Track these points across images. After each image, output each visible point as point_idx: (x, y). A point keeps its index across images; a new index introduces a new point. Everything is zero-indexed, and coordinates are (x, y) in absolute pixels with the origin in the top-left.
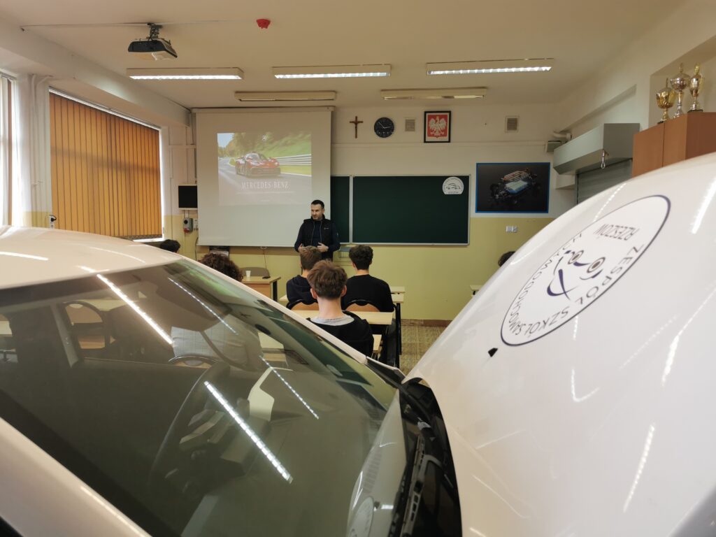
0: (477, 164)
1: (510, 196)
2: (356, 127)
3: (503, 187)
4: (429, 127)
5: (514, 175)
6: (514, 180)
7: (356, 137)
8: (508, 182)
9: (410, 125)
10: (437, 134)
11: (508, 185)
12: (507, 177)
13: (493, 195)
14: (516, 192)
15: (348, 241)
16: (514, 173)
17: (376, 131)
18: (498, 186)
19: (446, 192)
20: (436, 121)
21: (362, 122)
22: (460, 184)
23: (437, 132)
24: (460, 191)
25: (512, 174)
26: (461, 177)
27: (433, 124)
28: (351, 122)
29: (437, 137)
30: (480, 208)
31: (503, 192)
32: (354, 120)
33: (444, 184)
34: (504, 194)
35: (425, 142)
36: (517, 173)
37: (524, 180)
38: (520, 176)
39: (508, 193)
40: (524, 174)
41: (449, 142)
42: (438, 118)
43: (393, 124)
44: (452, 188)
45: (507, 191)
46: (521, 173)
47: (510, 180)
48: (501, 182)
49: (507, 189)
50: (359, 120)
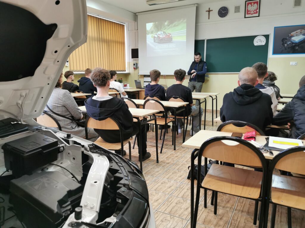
0: (275, 27)
1: (294, 45)
2: (209, 14)
3: (290, 40)
4: (247, 10)
5: (297, 32)
6: (297, 35)
7: (209, 19)
8: (292, 36)
9: (237, 9)
10: (252, 12)
11: (293, 38)
12: (292, 33)
13: (283, 44)
14: (298, 42)
16: (297, 31)
17: (219, 14)
18: (286, 39)
19: (256, 44)
20: (252, 5)
21: (212, 10)
22: (264, 39)
23: (252, 11)
24: (263, 43)
25: (296, 32)
26: (265, 36)
27: (250, 8)
28: (206, 11)
29: (252, 14)
30: (275, 52)
31: (290, 42)
32: (208, 10)
34: (290, 44)
35: (245, 17)
36: (299, 31)
37: (303, 35)
39: (293, 43)
41: (259, 16)
42: (253, 4)
43: (228, 10)
44: (259, 42)
45: (292, 42)
46: (302, 31)
47: (295, 35)
48: (289, 37)
49: (292, 41)
50: (210, 9)
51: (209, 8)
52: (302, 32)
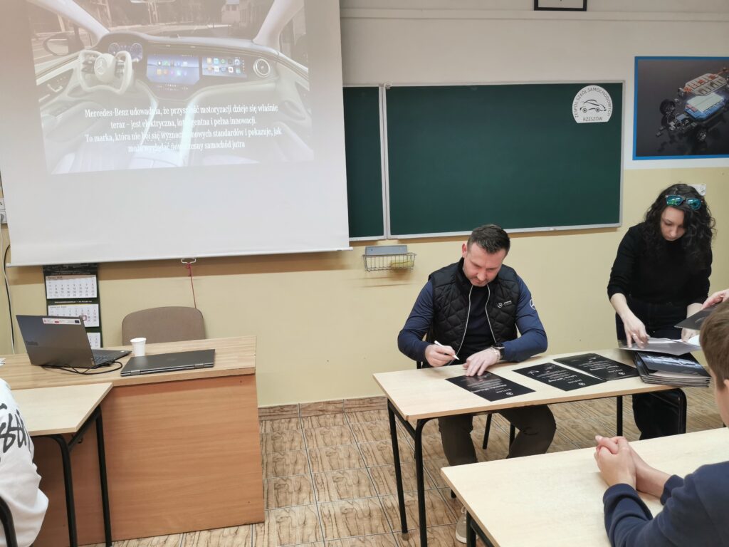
0: (637, 59)
1: (694, 124)
3: (682, 108)
5: (701, 82)
6: (701, 93)
8: (689, 95)
11: (692, 102)
12: (690, 85)
13: (665, 122)
14: (705, 116)
15: (382, 234)
16: (701, 78)
18: (673, 103)
19: (580, 118)
22: (604, 99)
24: (605, 117)
25: (697, 79)
26: (607, 86)
30: (642, 151)
31: (683, 116)
33: (575, 101)
34: (684, 120)
35: (536, 8)
36: (705, 77)
37: (718, 92)
38: (712, 84)
39: (691, 119)
40: (719, 80)
41: (584, 9)
44: (590, 109)
45: (689, 115)
46: (713, 78)
47: (695, 91)
48: (680, 97)
49: (690, 111)
52: (714, 81)
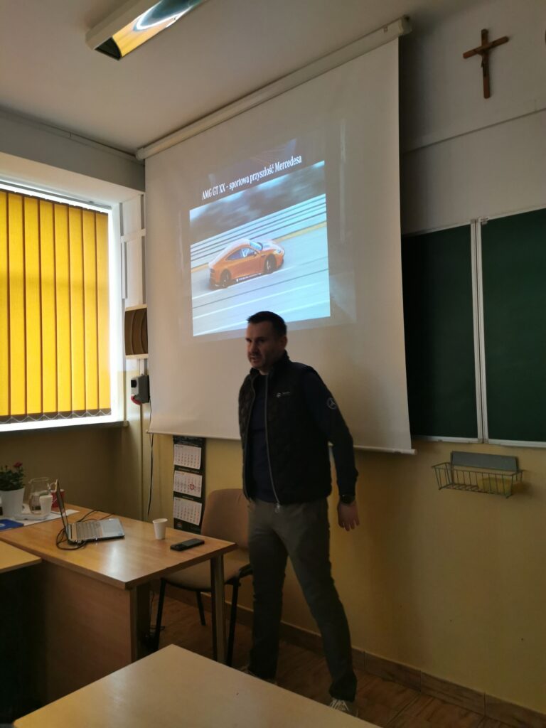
2: (486, 67)
7: (487, 94)
15: (473, 433)
21: (505, 40)
28: (467, 55)
32: (477, 43)
50: (494, 37)
51: (485, 34)
